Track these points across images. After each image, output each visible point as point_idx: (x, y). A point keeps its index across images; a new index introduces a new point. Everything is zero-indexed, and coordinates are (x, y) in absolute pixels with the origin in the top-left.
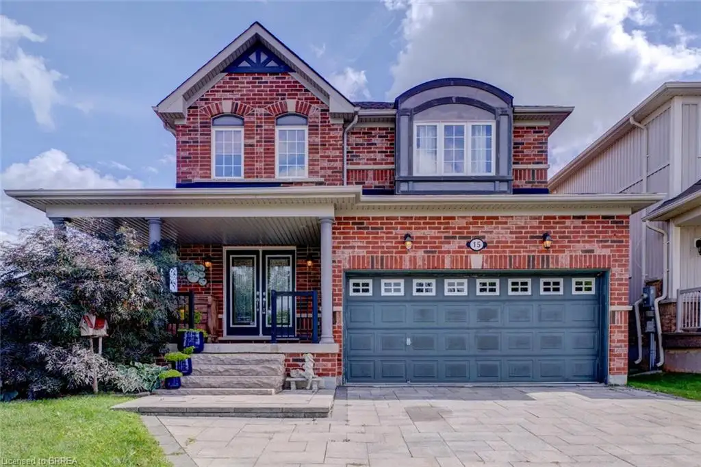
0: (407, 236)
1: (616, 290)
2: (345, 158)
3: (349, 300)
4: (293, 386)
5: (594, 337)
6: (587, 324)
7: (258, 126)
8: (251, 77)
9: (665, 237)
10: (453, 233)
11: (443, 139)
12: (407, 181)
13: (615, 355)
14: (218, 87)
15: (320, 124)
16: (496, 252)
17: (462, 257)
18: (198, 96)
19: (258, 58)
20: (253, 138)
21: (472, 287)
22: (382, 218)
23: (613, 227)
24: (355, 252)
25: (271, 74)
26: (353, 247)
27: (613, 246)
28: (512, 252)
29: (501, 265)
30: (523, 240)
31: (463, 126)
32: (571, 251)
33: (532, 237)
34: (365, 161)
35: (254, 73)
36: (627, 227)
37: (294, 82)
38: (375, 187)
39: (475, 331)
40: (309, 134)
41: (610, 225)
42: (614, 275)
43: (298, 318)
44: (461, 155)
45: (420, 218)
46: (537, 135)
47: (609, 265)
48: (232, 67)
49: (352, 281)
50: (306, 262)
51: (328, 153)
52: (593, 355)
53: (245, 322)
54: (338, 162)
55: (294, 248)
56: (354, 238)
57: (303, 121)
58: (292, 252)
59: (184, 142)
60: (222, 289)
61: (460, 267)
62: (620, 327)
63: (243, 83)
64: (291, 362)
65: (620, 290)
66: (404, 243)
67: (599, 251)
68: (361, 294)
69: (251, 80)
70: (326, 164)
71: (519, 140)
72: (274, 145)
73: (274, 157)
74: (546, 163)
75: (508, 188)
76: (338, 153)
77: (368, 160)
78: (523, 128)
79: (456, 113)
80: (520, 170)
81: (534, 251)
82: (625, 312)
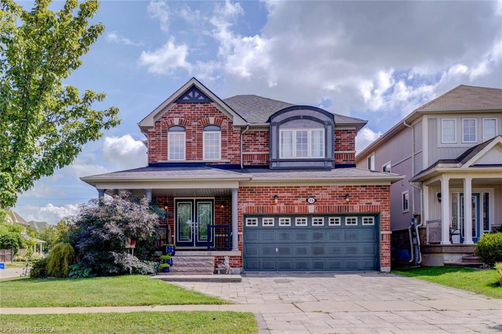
0: (276, 196)
1: (384, 223)
2: (242, 148)
3: (245, 229)
4: (219, 272)
5: (374, 247)
6: (370, 240)
7: (193, 132)
8: (190, 105)
9: (421, 191)
10: (299, 194)
11: (296, 146)
12: (276, 162)
13: (384, 257)
14: (172, 111)
15: (227, 130)
16: (321, 204)
17: (304, 207)
18: (161, 115)
19: (194, 94)
20: (191, 138)
21: (310, 222)
22: (263, 187)
23: (381, 191)
24: (249, 204)
25: (201, 103)
26: (248, 202)
27: (381, 201)
28: (329, 204)
29: (324, 210)
30: (335, 198)
31: (307, 131)
32: (360, 204)
33: (340, 197)
34: (253, 150)
35: (191, 103)
36: (389, 191)
37: (214, 108)
38: (258, 164)
39: (311, 244)
40: (222, 136)
41: (380, 190)
42: (382, 216)
43: (216, 237)
44: (306, 147)
45: (282, 187)
46: (348, 134)
47: (380, 210)
48: (179, 100)
49: (247, 219)
50: (220, 206)
51: (232, 146)
52: (373, 257)
53: (185, 239)
54: (238, 151)
55: (214, 198)
56: (248, 197)
57: (218, 128)
58: (212, 200)
59: (152, 141)
60: (173, 221)
61: (302, 212)
62: (386, 242)
63: (185, 108)
64: (217, 261)
65: (386, 223)
66: (274, 200)
67: (374, 203)
68: (252, 225)
69: (190, 107)
70: (231, 152)
71: (339, 137)
72: (202, 142)
73: (202, 148)
74: (354, 150)
75: (332, 165)
76: (237, 146)
77: (254, 149)
78: (341, 131)
79: (303, 124)
80: (340, 154)
81: (341, 204)
82: (389, 234)
